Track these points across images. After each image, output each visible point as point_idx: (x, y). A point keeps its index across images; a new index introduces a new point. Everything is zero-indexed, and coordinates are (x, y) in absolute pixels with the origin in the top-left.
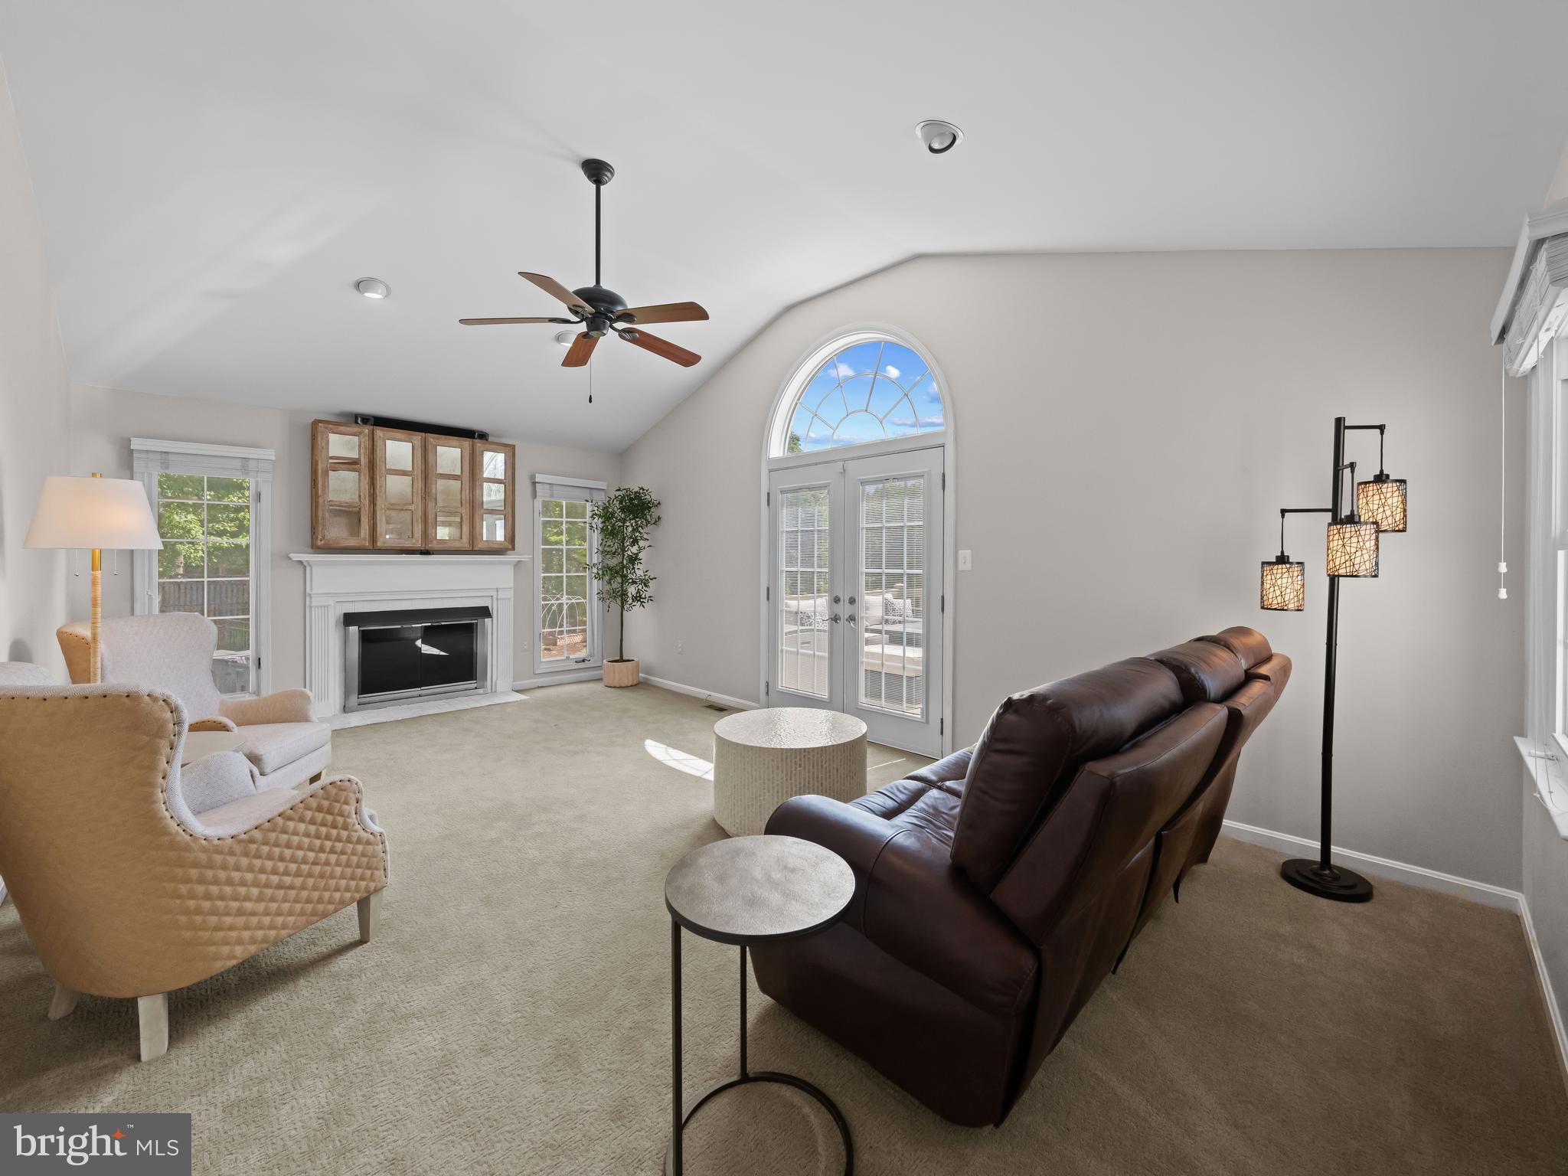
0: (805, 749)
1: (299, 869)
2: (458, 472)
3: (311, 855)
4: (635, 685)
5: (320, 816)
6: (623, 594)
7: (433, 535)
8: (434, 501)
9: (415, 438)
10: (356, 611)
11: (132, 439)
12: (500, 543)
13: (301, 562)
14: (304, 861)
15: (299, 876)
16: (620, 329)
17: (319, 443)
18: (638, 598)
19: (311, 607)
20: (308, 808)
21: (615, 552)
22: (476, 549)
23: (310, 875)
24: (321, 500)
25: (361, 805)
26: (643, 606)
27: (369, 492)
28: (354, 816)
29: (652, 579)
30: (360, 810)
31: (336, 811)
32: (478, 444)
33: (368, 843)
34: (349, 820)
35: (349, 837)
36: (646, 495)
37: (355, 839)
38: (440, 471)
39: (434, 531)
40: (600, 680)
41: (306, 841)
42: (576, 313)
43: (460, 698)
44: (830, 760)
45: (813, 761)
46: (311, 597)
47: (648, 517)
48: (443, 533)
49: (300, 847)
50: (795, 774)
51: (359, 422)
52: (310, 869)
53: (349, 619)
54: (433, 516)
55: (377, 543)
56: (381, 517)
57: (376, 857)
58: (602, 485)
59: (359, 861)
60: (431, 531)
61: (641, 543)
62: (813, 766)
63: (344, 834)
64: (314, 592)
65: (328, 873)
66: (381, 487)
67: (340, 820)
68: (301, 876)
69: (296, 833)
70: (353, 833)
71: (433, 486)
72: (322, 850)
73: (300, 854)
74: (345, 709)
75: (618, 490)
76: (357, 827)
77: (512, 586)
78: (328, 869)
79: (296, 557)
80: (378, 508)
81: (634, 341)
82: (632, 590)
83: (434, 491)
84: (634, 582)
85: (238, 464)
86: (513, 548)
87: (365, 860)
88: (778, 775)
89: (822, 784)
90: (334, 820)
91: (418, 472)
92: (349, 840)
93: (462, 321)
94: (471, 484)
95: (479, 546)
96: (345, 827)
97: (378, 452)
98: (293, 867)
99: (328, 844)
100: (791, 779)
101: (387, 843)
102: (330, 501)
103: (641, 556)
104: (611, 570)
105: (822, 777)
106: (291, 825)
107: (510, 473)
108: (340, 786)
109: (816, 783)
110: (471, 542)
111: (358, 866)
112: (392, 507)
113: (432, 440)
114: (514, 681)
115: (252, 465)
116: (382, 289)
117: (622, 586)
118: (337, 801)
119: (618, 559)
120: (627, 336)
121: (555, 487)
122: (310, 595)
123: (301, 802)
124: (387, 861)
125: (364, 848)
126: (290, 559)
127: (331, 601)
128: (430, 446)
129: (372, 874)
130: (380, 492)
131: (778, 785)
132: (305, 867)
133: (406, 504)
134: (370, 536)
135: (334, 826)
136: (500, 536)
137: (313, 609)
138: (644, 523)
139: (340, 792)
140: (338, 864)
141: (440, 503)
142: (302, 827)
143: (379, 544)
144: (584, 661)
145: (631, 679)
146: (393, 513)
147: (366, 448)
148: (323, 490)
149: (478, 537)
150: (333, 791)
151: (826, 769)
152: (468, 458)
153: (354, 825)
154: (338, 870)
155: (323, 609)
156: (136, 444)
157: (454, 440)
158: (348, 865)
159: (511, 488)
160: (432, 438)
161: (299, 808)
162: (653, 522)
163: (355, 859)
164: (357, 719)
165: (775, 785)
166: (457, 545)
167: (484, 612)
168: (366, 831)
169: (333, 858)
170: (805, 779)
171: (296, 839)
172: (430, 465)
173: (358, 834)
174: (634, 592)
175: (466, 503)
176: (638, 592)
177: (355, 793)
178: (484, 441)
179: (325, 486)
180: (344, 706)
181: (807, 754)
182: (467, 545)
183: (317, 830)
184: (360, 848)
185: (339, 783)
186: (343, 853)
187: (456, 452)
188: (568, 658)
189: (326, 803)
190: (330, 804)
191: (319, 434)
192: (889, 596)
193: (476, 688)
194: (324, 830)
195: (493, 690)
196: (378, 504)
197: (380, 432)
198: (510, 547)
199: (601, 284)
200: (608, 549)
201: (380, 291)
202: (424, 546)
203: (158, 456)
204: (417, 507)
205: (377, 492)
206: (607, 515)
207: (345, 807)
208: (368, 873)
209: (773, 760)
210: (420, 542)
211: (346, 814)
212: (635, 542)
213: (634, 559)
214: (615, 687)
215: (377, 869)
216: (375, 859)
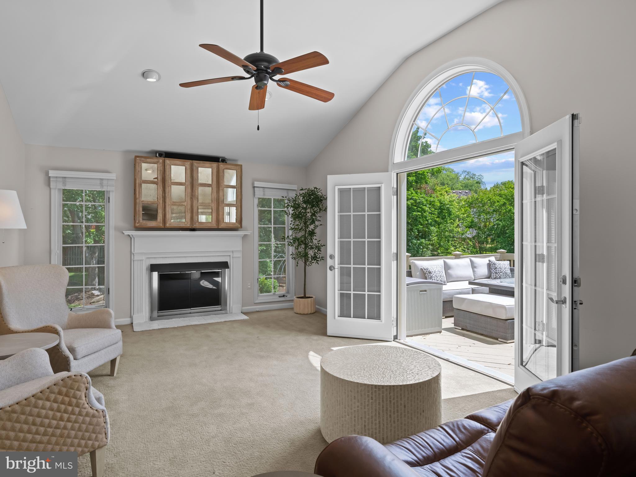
0: (376, 386)
1: (45, 431)
2: (210, 183)
3: (54, 422)
4: (313, 313)
5: (60, 398)
6: (306, 255)
7: (196, 219)
8: (197, 200)
9: (186, 163)
10: (157, 263)
11: (49, 171)
12: (233, 224)
13: (129, 235)
14: (49, 426)
15: (45, 436)
16: (277, 79)
17: (137, 169)
18: (315, 258)
19: (134, 261)
20: (52, 392)
21: (301, 229)
22: (220, 227)
23: (53, 435)
24: (138, 201)
25: (89, 392)
26: (318, 263)
27: (163, 196)
28: (84, 398)
29: (322, 246)
30: (89, 395)
31: (71, 395)
32: (222, 165)
33: (94, 416)
34: (81, 401)
35: (80, 412)
36: (318, 192)
37: (84, 414)
38: (200, 182)
39: (197, 217)
40: (292, 309)
41: (51, 413)
42: (248, 72)
43: (211, 316)
44: (397, 397)
45: (383, 396)
46: (134, 255)
47: (321, 206)
48: (203, 218)
49: (46, 417)
50: (368, 405)
51: (157, 155)
52: (53, 431)
53: (153, 268)
54: (196, 208)
55: (166, 225)
56: (168, 209)
57: (99, 426)
58: (295, 187)
59: (87, 427)
60: (195, 217)
61: (317, 223)
62: (383, 401)
63: (77, 410)
64: (136, 252)
65: (66, 435)
66: (168, 192)
67: (74, 400)
68: (47, 435)
69: (43, 408)
70: (83, 410)
71: (196, 191)
72: (61, 419)
73: (47, 421)
74: (152, 319)
75: (301, 190)
76: (86, 405)
77: (241, 250)
78: (66, 432)
79: (127, 233)
80: (167, 204)
81: (287, 87)
82: (311, 253)
83: (197, 194)
84: (312, 248)
85: (98, 182)
86: (241, 227)
87: (92, 427)
88: (355, 403)
89: (390, 416)
90: (70, 400)
91: (188, 183)
92: (80, 414)
93: (182, 85)
94: (217, 189)
95: (222, 226)
96: (77, 405)
97: (167, 172)
98: (42, 429)
99: (66, 416)
100: (365, 408)
101: (107, 417)
102: (143, 201)
103: (316, 231)
104: (298, 240)
105: (390, 411)
106: (40, 402)
107: (239, 182)
108: (74, 379)
109: (385, 414)
110: (217, 224)
111: (87, 431)
112: (174, 204)
113: (196, 164)
114: (242, 307)
115: (105, 182)
116: (156, 76)
117: (305, 250)
118: (72, 389)
119: (302, 233)
120: (282, 84)
121: (266, 189)
122: (133, 254)
123: (48, 388)
124: (108, 428)
125: (91, 420)
126: (124, 234)
127: (144, 258)
128: (195, 168)
129: (96, 437)
130: (168, 195)
131: (355, 411)
132: (50, 430)
133: (182, 202)
134: (163, 221)
135: (70, 404)
136: (233, 220)
137: (135, 262)
138: (318, 210)
139: (74, 383)
140: (72, 429)
141: (200, 201)
142: (48, 404)
143: (168, 225)
144: (284, 296)
145: (310, 309)
146: (175, 207)
147: (160, 170)
148: (139, 195)
149: (221, 220)
150: (70, 382)
151: (394, 403)
152: (215, 174)
153: (84, 404)
154: (73, 433)
155: (140, 261)
156: (52, 173)
157: (207, 164)
158: (80, 429)
159: (240, 190)
160: (195, 163)
161: (46, 392)
162: (323, 210)
163: (84, 426)
164: (157, 325)
165: (353, 411)
166: (209, 226)
167: (225, 265)
168: (92, 409)
169: (69, 425)
170: (376, 410)
171: (44, 412)
172: (195, 179)
173: (86, 410)
174: (312, 254)
175: (214, 200)
176: (315, 254)
177: (84, 384)
178: (224, 163)
179: (140, 193)
180: (151, 317)
181: (377, 390)
182: (215, 225)
183: (58, 406)
184: (88, 419)
185: (74, 377)
186: (76, 422)
187: (209, 170)
188: (274, 294)
189: (64, 390)
190: (67, 390)
191: (137, 164)
192: (493, 259)
193: (221, 310)
194: (63, 407)
195: (231, 312)
196: (167, 202)
197: (168, 161)
198: (239, 226)
199: (264, 52)
200: (296, 227)
201: (154, 77)
202: (191, 226)
203: (61, 180)
204: (188, 204)
205: (167, 195)
206: (296, 207)
207: (78, 392)
208: (94, 436)
209: (351, 391)
210: (189, 223)
211: (78, 397)
212: (313, 222)
213: (312, 233)
214: (300, 314)
215: (99, 433)
216: (98, 427)
